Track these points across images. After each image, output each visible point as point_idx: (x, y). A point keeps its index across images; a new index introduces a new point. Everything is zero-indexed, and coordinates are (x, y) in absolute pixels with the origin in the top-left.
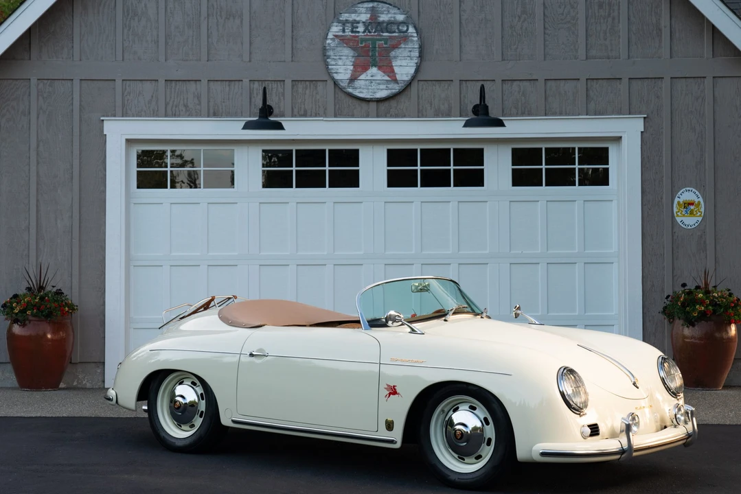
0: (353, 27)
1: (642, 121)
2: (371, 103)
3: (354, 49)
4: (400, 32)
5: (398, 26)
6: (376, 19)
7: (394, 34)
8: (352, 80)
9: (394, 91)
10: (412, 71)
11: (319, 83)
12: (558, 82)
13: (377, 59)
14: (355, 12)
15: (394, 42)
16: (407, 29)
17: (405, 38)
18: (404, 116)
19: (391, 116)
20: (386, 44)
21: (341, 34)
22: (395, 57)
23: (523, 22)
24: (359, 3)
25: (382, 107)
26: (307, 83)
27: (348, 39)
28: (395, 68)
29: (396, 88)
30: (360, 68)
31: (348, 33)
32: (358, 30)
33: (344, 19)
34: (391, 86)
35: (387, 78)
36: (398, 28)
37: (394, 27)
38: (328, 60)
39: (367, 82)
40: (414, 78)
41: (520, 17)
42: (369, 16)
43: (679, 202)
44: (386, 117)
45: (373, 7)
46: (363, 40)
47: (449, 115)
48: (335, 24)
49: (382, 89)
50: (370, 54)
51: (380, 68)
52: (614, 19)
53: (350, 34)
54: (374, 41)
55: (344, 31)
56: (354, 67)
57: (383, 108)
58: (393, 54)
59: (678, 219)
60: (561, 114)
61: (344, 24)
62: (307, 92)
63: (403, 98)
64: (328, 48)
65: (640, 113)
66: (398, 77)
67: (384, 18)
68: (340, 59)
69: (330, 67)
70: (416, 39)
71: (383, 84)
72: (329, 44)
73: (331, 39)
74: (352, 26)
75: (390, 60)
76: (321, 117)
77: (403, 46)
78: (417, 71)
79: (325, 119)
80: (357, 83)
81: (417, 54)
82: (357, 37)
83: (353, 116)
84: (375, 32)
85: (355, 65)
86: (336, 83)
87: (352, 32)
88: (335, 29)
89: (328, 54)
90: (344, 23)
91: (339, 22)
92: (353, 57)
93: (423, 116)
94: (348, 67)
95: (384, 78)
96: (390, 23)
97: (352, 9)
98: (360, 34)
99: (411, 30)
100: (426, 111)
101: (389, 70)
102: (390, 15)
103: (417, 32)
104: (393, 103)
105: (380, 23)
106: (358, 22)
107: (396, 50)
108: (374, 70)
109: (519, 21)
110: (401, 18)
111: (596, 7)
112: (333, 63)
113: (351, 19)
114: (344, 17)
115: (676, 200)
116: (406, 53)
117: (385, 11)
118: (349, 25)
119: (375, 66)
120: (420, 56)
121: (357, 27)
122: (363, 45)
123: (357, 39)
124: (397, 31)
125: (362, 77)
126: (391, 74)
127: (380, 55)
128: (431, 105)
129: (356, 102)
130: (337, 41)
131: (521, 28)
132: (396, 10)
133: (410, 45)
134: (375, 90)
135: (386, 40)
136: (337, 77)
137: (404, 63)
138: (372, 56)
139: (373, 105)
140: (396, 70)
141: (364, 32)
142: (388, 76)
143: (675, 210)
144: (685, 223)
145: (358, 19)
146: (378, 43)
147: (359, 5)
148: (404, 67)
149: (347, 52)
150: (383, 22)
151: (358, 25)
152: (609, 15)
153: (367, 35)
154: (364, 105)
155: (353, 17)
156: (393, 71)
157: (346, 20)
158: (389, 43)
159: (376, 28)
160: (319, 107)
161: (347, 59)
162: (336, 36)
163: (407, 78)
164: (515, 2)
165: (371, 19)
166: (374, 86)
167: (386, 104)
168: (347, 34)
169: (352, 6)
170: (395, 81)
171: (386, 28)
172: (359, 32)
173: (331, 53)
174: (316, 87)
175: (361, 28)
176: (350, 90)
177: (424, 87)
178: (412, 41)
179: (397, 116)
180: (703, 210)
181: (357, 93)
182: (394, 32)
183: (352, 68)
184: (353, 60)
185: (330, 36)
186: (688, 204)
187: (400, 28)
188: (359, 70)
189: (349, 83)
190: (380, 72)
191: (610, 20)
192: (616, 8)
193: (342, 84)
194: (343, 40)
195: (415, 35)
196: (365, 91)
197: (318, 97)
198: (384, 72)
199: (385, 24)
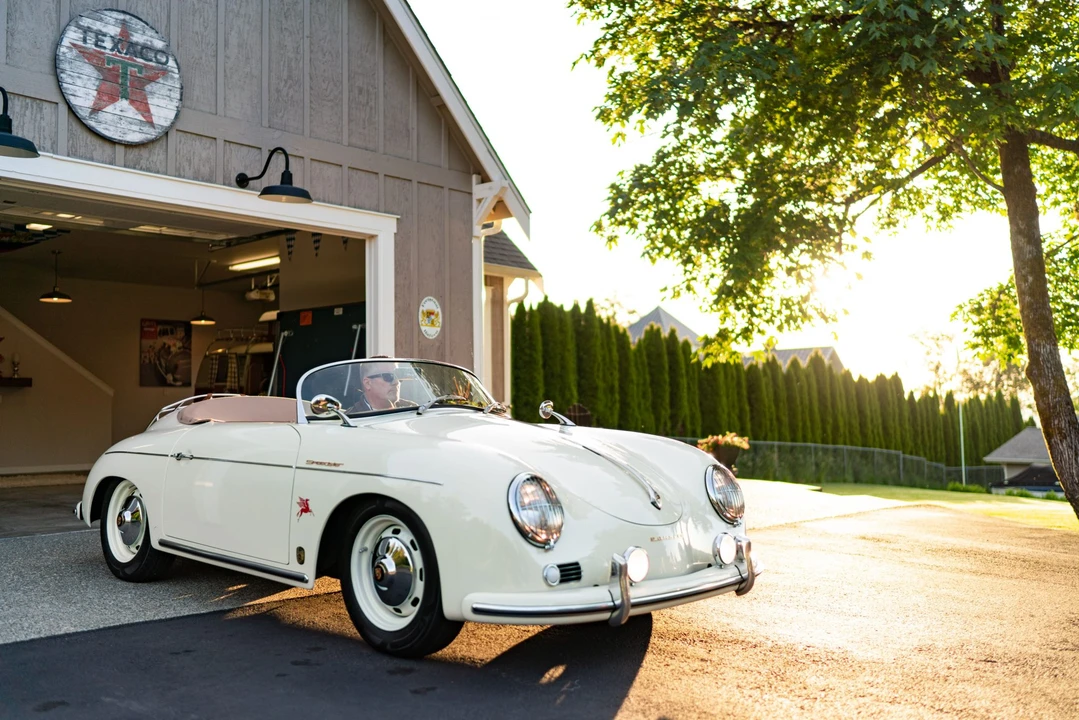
0: (98, 40)
1: (395, 221)
2: (117, 146)
3: (99, 68)
4: (158, 62)
5: (156, 54)
6: (128, 37)
7: (151, 63)
8: (95, 110)
9: (149, 136)
10: (172, 115)
11: (46, 105)
12: (322, 164)
13: (129, 89)
14: (101, 20)
15: (151, 73)
16: (167, 61)
17: (165, 72)
18: (158, 172)
19: (141, 169)
20: (140, 72)
21: (81, 43)
22: (152, 93)
23: (289, 88)
24: (106, 10)
25: (132, 153)
26: (28, 100)
27: (91, 54)
28: (151, 107)
29: (152, 134)
30: (106, 96)
31: (90, 45)
32: (104, 45)
33: (86, 25)
34: (146, 129)
35: (141, 118)
36: (156, 57)
37: (151, 55)
38: (62, 75)
39: (116, 117)
40: (173, 123)
41: (286, 82)
42: (119, 30)
43: (423, 312)
44: (134, 168)
45: (124, 20)
46: (110, 61)
47: (209, 180)
48: (73, 28)
49: (134, 131)
50: (120, 81)
51: (132, 102)
52: (371, 108)
53: (93, 47)
54: (125, 66)
55: (85, 40)
56: (98, 94)
57: (132, 156)
58: (148, 88)
59: (423, 328)
60: (324, 201)
61: (85, 32)
62: (28, 113)
63: (158, 149)
64: (62, 58)
65: (392, 213)
66: (155, 120)
67: (137, 38)
68: (79, 77)
69: (65, 85)
70: (177, 76)
71: (136, 124)
72: (64, 53)
73: (68, 47)
74: (97, 37)
75: (145, 96)
76: (48, 152)
77: (161, 80)
78: (177, 116)
79: (55, 156)
80: (101, 116)
81: (178, 97)
82: (103, 53)
83: (92, 159)
84: (126, 54)
85: (99, 91)
86: (71, 109)
87: (96, 45)
88: (73, 35)
89: (62, 66)
90: (86, 30)
91: (79, 27)
92: (97, 79)
93: (179, 176)
94: (91, 91)
95: (136, 117)
96: (145, 47)
97: (96, 13)
98: (107, 51)
99: (171, 63)
100: (184, 171)
101: (143, 107)
102: (145, 37)
103: (179, 69)
104: (144, 152)
105: (133, 44)
106: (105, 35)
107: (153, 84)
108: (124, 103)
109: (285, 86)
110: (159, 44)
111: (357, 92)
112: (69, 80)
113: (95, 28)
114: (86, 22)
115: (421, 308)
116: (164, 91)
117: (139, 29)
118: (93, 35)
119: (126, 99)
120: (181, 100)
121: (103, 41)
122: (111, 67)
123: (102, 56)
124: (154, 59)
125: (109, 109)
126: (146, 114)
127: (132, 86)
128: (190, 165)
129: (97, 142)
130: (75, 52)
131: (287, 95)
132: (152, 33)
133: (170, 82)
134: (126, 131)
135: (141, 68)
136: (73, 101)
137: (162, 103)
138: (122, 84)
139: (120, 150)
140: (153, 109)
141: (112, 50)
142: (143, 115)
143: (420, 319)
144: (429, 333)
145: (104, 30)
146: (130, 69)
147: (106, 12)
148: (163, 109)
149: (88, 69)
150: (137, 44)
151: (104, 38)
152: (368, 103)
153: (116, 55)
154: (108, 148)
155: (97, 26)
156: (148, 111)
157: (89, 28)
158: (144, 73)
159: (128, 50)
160: (45, 138)
161: (89, 80)
162: (74, 45)
163: (167, 124)
164: (282, 63)
165: (120, 35)
166: (124, 125)
167: (136, 151)
168: (88, 46)
169: (97, 12)
170: (151, 124)
171: (141, 53)
172: (105, 48)
173: (65, 66)
174: (41, 109)
175: (108, 44)
176: (92, 123)
177: (183, 141)
178: (172, 78)
179: (148, 170)
180: (440, 320)
181: (100, 129)
182: (151, 60)
183: (95, 93)
184: (97, 83)
185: (66, 42)
186: (430, 314)
187: (158, 57)
188: (105, 98)
189: (91, 113)
190: (131, 107)
191: (368, 109)
192: (373, 97)
193: (82, 113)
194: (83, 53)
195: (176, 71)
196: (112, 128)
197: (43, 124)
198: (137, 109)
199: (139, 47)
